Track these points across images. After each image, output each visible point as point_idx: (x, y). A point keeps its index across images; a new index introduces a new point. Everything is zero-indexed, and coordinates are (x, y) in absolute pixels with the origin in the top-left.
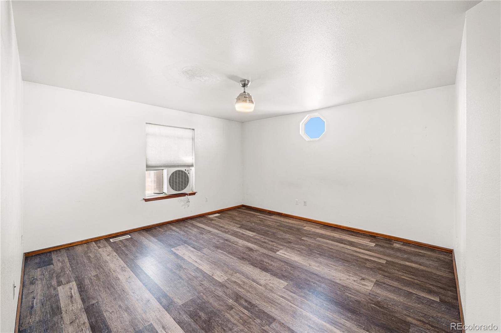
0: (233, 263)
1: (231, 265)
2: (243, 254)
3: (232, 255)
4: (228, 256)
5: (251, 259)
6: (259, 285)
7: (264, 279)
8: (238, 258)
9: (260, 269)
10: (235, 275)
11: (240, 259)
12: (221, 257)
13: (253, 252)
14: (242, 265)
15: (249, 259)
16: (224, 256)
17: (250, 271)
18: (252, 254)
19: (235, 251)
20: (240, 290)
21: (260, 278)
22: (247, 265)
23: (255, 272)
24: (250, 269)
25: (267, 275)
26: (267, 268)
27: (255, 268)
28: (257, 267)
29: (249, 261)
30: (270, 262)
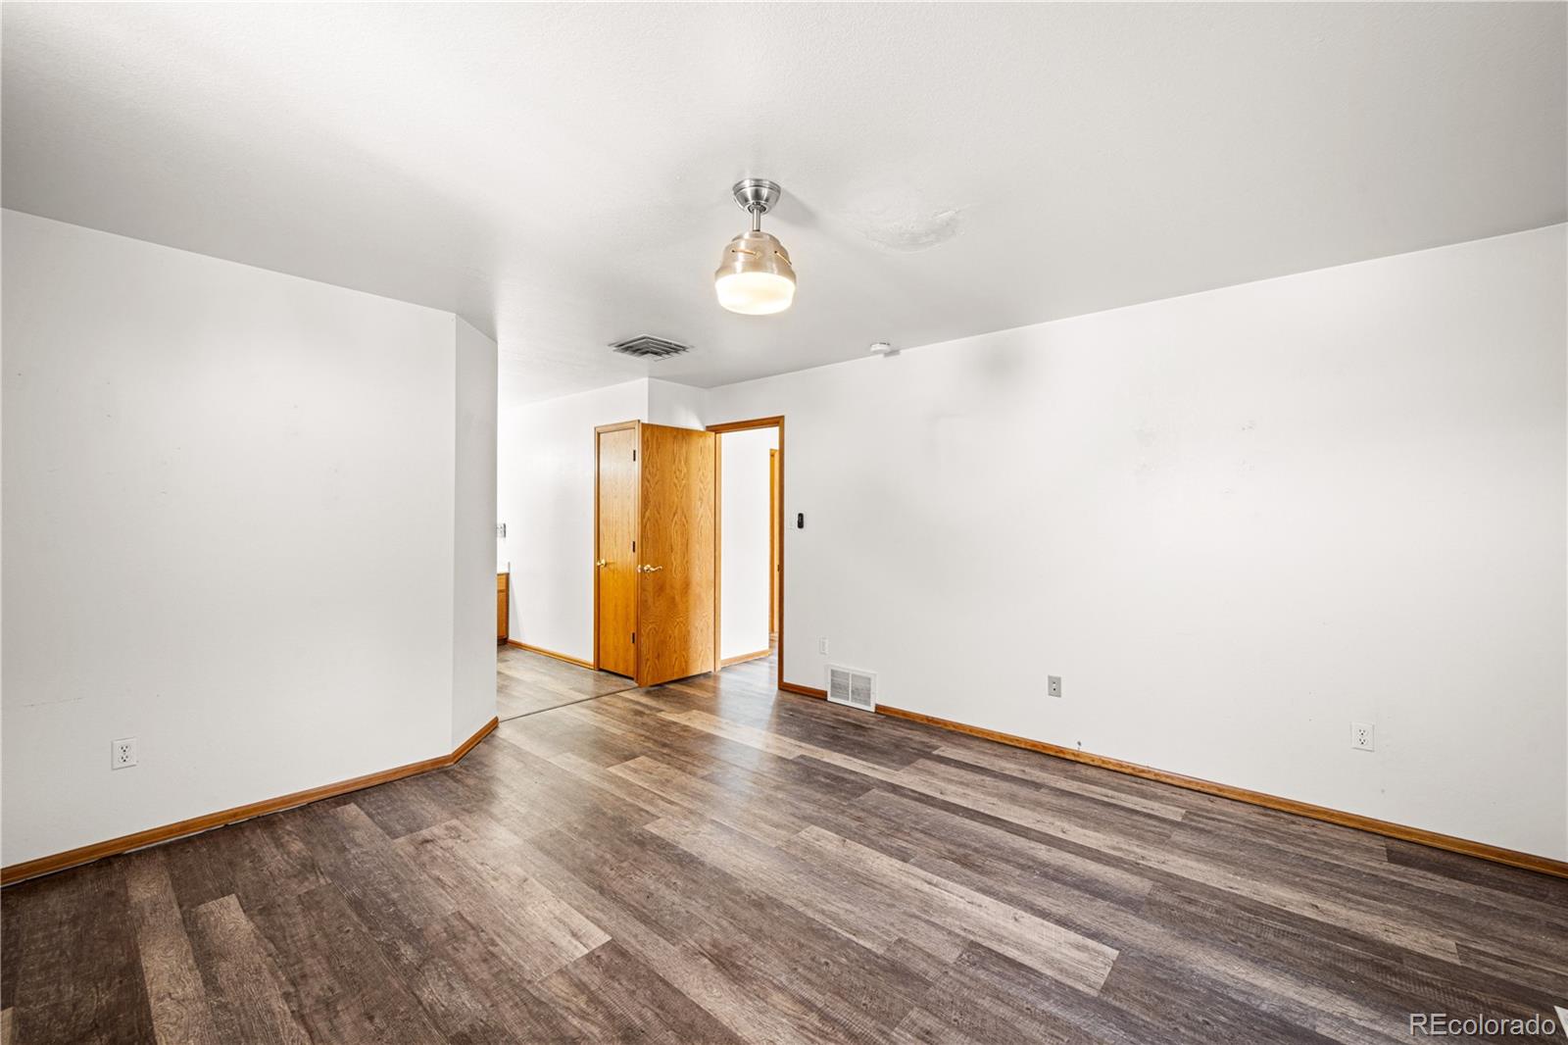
0: (796, 883)
1: (801, 872)
2: (760, 930)
3: (810, 920)
4: (823, 912)
5: (728, 902)
6: (717, 822)
7: (700, 835)
8: (780, 906)
9: (702, 864)
10: (779, 843)
11: (770, 898)
12: (849, 907)
13: (715, 945)
14: (761, 875)
15: (736, 903)
16: (843, 916)
17: (737, 856)
18: (724, 930)
19: (801, 946)
20: (763, 812)
21: (709, 837)
22: (747, 876)
23: (721, 851)
24: (735, 861)
25: (687, 845)
26: (678, 867)
27: (718, 866)
28: (711, 869)
29: (739, 892)
30: (658, 889)
